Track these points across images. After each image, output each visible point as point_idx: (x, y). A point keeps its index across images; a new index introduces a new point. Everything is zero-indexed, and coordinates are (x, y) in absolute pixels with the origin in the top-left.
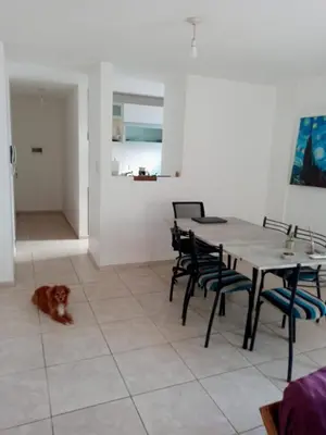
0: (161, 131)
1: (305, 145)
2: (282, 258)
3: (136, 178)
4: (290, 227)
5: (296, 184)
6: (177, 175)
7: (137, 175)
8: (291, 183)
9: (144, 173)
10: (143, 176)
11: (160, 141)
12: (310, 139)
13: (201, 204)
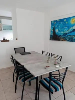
0: (12, 27)
1: (53, 29)
2: (46, 68)
3: (2, 41)
4: (50, 54)
5: (51, 40)
6: (17, 39)
7: (2, 40)
8: (50, 40)
9: (5, 39)
10: (4, 40)
11: (12, 30)
12: (54, 27)
13: (24, 48)
